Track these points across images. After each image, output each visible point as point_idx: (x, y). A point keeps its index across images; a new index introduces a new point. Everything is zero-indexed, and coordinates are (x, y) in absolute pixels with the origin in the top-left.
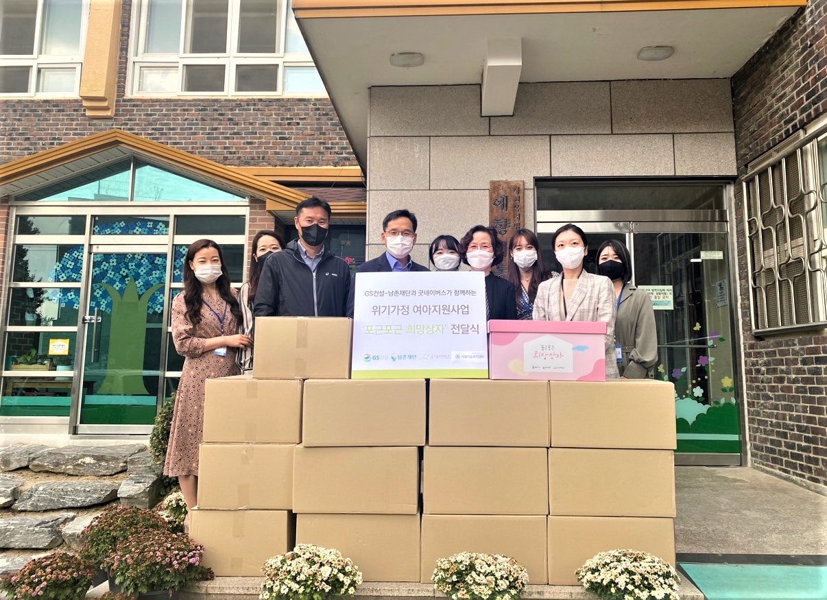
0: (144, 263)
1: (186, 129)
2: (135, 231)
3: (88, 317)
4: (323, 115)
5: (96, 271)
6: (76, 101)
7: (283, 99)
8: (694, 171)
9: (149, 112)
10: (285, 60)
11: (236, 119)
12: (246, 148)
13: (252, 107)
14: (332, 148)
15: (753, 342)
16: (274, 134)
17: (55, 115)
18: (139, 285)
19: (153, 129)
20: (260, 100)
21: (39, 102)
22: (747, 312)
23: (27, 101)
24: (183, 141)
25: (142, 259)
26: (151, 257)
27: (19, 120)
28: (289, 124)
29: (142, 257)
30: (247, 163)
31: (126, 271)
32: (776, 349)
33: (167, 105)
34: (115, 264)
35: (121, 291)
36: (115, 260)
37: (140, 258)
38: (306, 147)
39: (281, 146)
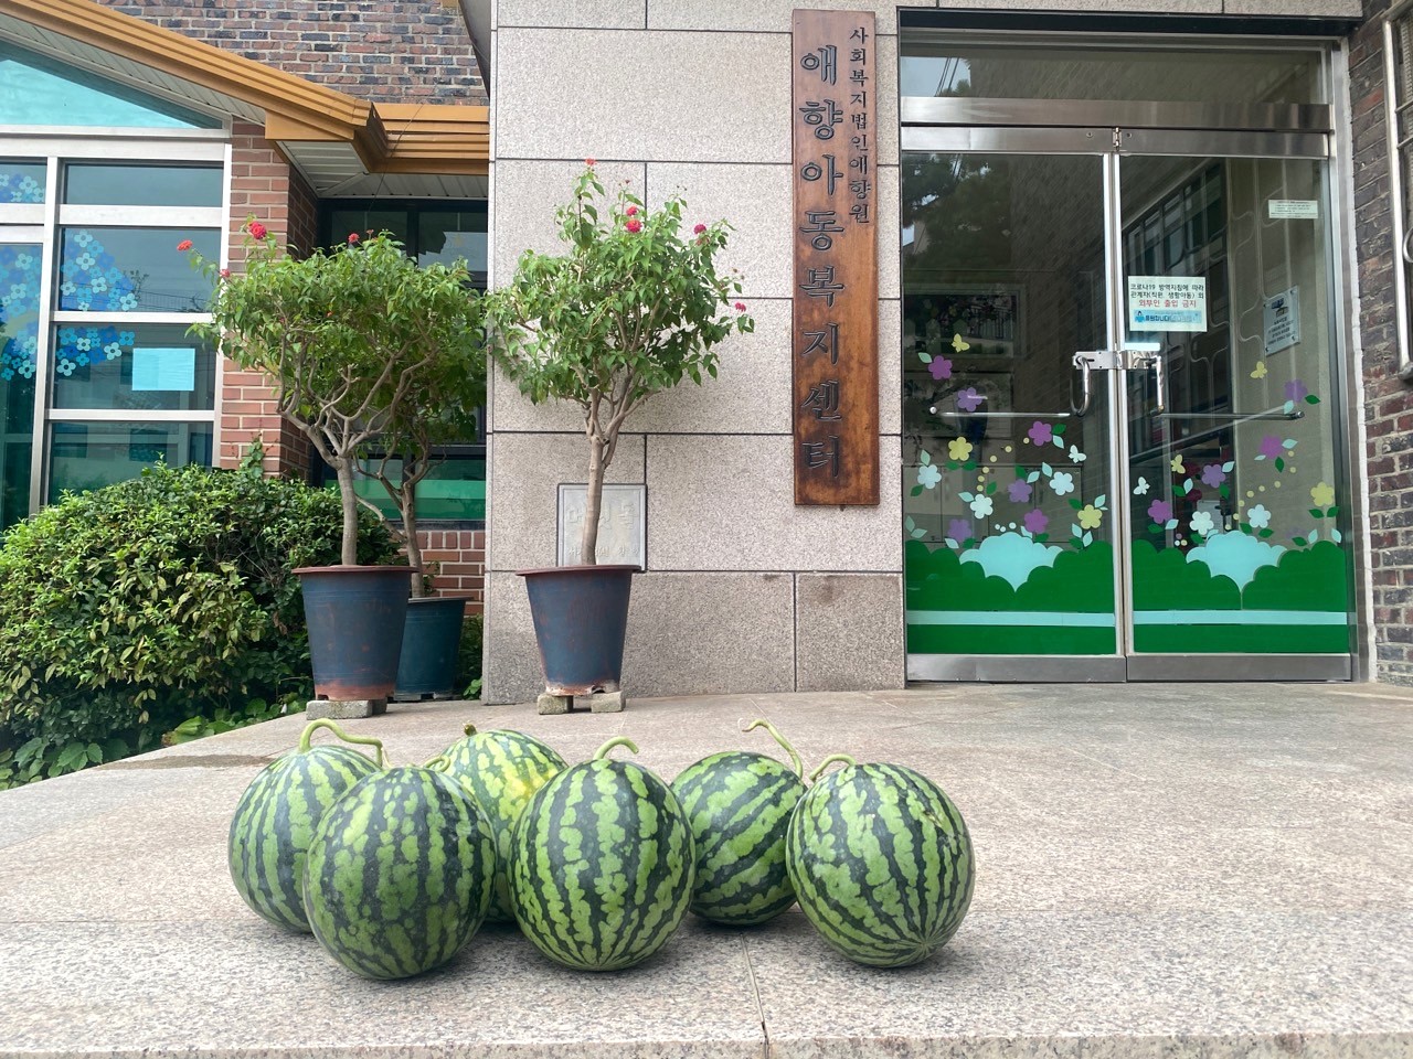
14: (426, 72)
16: (305, 37)
28: (336, 18)
38: (372, 68)
39: (320, 63)
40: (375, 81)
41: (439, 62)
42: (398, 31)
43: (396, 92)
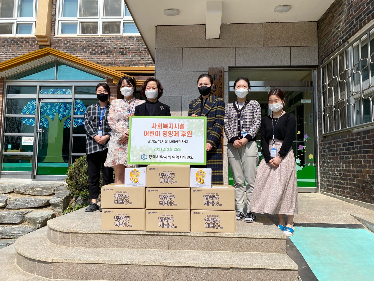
0: (62, 107)
1: (81, 50)
2: (58, 93)
3: (39, 130)
4: (141, 44)
5: (42, 110)
6: (34, 38)
7: (123, 37)
8: (299, 63)
9: (65, 43)
10: (124, 19)
11: (103, 45)
12: (107, 59)
13: (110, 40)
14: (144, 59)
15: (323, 139)
16: (119, 52)
17: (25, 44)
18: (60, 116)
19: (67, 50)
20: (113, 37)
21: (18, 38)
22: (321, 126)
23: (13, 38)
24: (80, 56)
25: (61, 105)
26: (65, 104)
27: (10, 46)
28: (125, 48)
29: (61, 104)
30: (107, 65)
31: (55, 110)
32: (332, 141)
33: (73, 39)
34: (50, 107)
35: (53, 119)
36: (50, 105)
37: (60, 104)
38: (133, 58)
39: (122, 57)
40: (133, 61)
41: (146, 56)
42: (138, 50)
43: (138, 63)
